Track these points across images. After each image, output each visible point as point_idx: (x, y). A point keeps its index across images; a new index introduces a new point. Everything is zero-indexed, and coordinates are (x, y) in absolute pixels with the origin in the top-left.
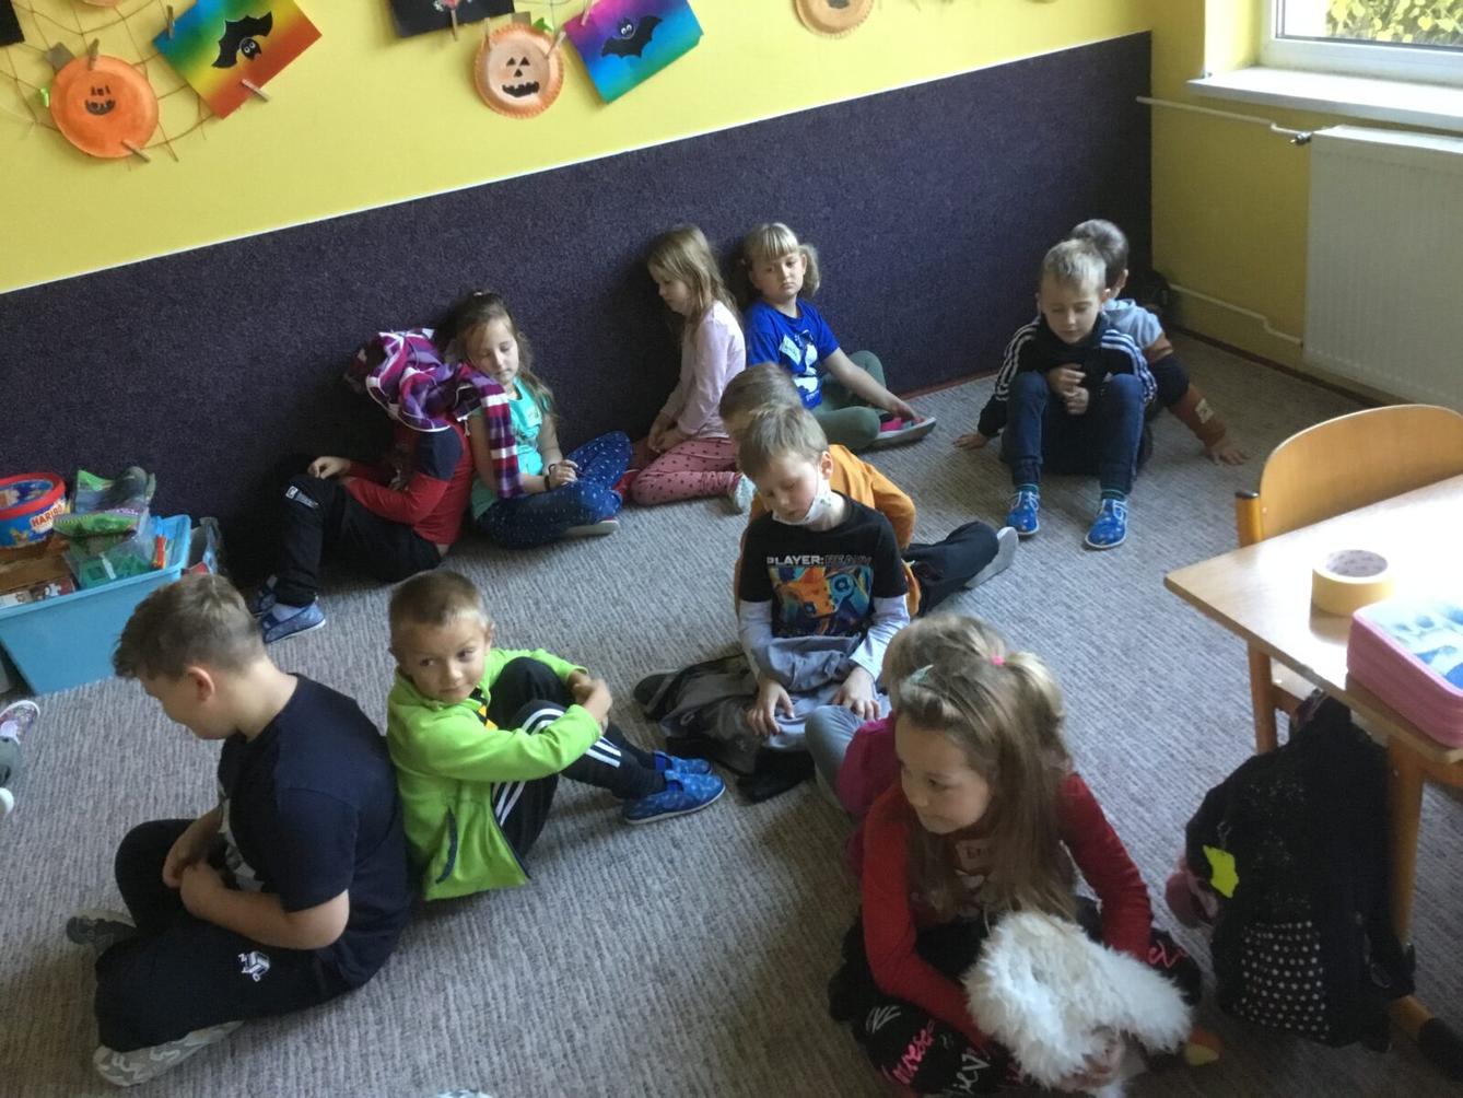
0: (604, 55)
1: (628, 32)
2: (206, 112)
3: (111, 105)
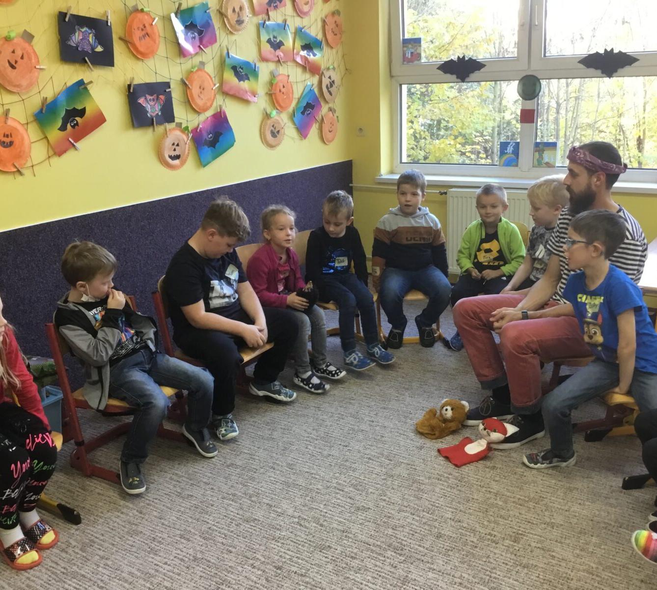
0: (203, 146)
1: (211, 137)
2: (51, 153)
3: (11, 143)
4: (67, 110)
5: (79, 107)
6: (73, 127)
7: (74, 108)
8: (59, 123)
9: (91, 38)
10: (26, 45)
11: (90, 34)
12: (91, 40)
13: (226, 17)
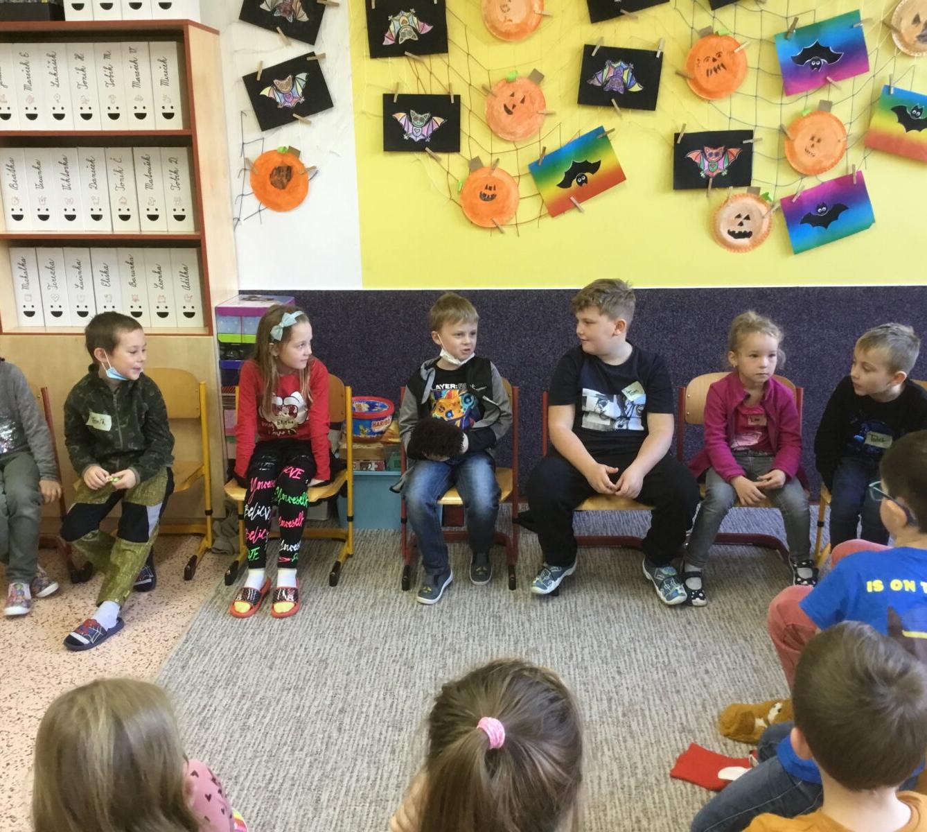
0: (802, 223)
2: (545, 211)
3: (493, 197)
4: (574, 164)
5: (593, 161)
6: (580, 184)
7: (586, 161)
8: (561, 179)
9: (626, 76)
10: (532, 87)
11: (626, 69)
12: (625, 77)
13: (897, 31)
